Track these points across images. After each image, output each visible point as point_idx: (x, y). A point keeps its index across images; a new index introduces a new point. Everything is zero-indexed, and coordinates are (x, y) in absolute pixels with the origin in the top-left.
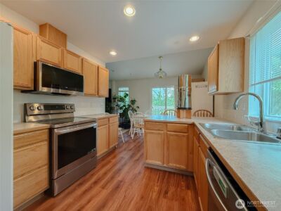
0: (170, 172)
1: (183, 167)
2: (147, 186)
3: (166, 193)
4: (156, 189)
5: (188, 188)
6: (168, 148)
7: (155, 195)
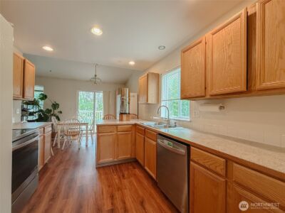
0: (119, 164)
1: (129, 156)
2: (107, 179)
3: (123, 176)
4: (116, 177)
5: (134, 168)
6: (118, 145)
7: (117, 181)
